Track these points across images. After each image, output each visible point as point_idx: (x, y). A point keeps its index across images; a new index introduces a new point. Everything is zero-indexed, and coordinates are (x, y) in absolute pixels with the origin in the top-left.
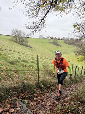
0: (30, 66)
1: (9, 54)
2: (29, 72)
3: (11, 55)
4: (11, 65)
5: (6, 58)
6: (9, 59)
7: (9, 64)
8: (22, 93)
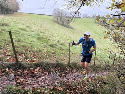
0: (67, 50)
1: (50, 37)
2: (65, 55)
3: (51, 38)
4: (51, 47)
5: (47, 41)
6: (50, 42)
7: (49, 47)
8: (57, 68)
